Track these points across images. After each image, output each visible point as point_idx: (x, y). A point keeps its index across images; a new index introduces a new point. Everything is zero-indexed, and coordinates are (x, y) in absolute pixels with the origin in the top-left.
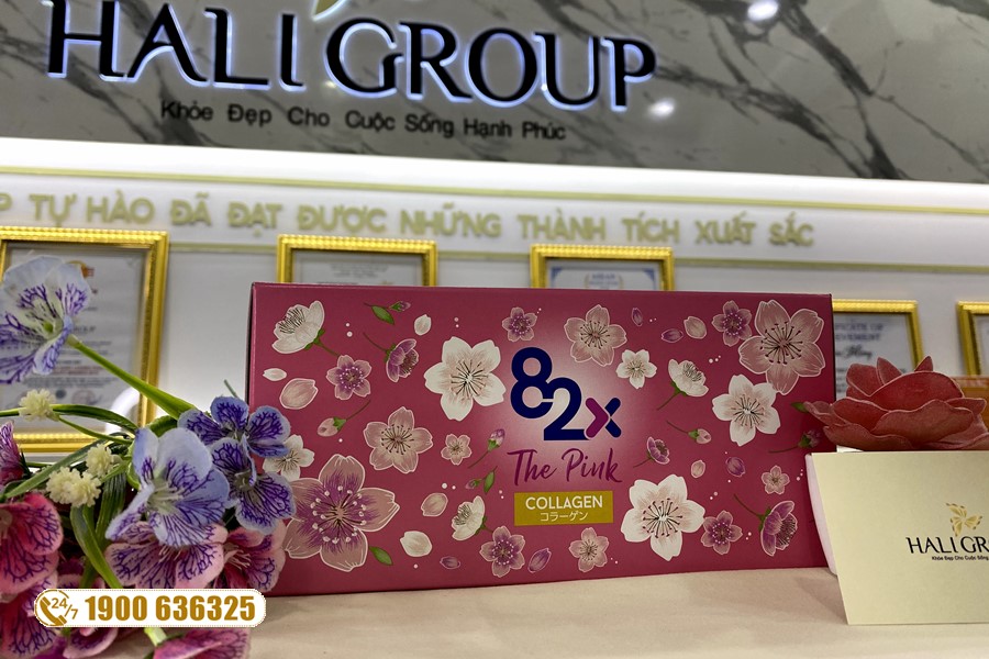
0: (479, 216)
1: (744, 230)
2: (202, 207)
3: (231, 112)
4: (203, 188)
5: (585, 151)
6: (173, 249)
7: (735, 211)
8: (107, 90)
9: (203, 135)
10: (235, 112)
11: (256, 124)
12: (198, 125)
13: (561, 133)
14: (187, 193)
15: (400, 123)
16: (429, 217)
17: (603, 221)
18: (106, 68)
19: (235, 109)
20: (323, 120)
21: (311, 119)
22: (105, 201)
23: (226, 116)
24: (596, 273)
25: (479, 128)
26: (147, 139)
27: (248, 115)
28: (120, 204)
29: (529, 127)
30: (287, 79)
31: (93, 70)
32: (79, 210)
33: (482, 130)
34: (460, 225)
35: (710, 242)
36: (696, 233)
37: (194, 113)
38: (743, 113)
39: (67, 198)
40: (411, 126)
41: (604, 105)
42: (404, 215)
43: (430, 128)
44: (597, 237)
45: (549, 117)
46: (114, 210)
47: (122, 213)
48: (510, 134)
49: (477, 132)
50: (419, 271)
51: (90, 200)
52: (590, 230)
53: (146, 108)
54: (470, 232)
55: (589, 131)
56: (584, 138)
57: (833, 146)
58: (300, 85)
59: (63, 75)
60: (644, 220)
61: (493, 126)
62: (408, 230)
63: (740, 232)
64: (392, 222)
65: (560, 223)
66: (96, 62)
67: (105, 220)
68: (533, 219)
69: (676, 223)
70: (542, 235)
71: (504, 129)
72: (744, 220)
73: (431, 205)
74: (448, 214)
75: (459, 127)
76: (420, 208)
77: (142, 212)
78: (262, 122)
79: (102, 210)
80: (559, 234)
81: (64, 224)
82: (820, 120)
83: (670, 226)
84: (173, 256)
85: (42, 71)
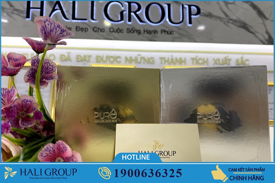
0: (148, 58)
1: (228, 61)
2: (69, 56)
4: (69, 51)
5: (180, 38)
7: (225, 55)
11: (84, 32)
13: (172, 33)
14: (65, 52)
15: (125, 31)
16: (133, 58)
17: (185, 59)
19: (78, 28)
20: (103, 30)
21: (99, 30)
23: (75, 29)
25: (148, 31)
27: (81, 29)
30: (92, 18)
34: (142, 61)
35: (217, 64)
36: (213, 62)
38: (227, 25)
40: (128, 32)
41: (185, 24)
42: (126, 58)
43: (134, 32)
44: (183, 63)
45: (169, 28)
48: (157, 33)
49: (147, 33)
52: (181, 61)
54: (145, 63)
55: (181, 32)
56: (179, 34)
57: (255, 35)
58: (96, 20)
59: (30, 19)
60: (198, 58)
61: (152, 31)
62: (127, 62)
63: (226, 61)
64: (123, 60)
65: (172, 59)
66: (39, 15)
68: (164, 58)
69: (207, 59)
70: (167, 63)
71: (155, 32)
72: (228, 58)
73: (134, 55)
74: (139, 57)
75: (142, 31)
76: (131, 56)
77: (52, 58)
78: (85, 31)
80: (172, 63)
82: (252, 27)
85: (24, 18)
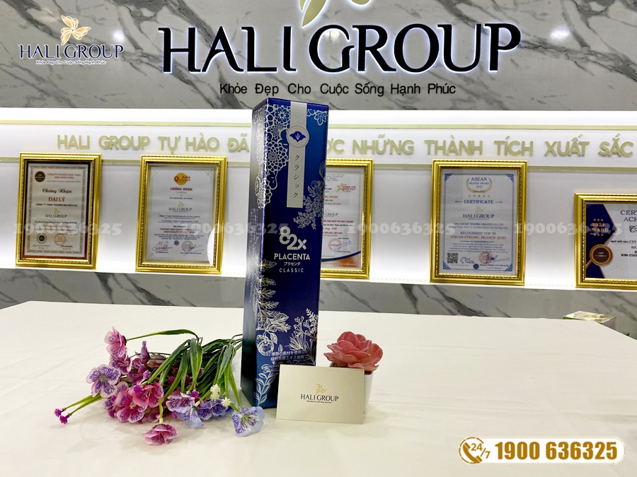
0: (400, 141)
1: (580, 147)
2: (244, 141)
3: (257, 88)
4: (243, 131)
5: (469, 101)
6: (229, 165)
7: (575, 134)
8: (192, 79)
9: (243, 103)
10: (258, 88)
11: (271, 94)
12: (240, 97)
13: (452, 90)
14: (236, 134)
15: (352, 89)
16: (370, 144)
17: (481, 142)
18: (191, 67)
19: (258, 86)
20: (308, 90)
21: (301, 89)
22: (194, 138)
23: (255, 90)
24: (474, 176)
25: (400, 89)
26: (213, 106)
27: (266, 90)
28: (202, 140)
29: (432, 86)
30: (287, 66)
31: (186, 68)
32: (182, 144)
33: (402, 90)
34: (388, 147)
35: (555, 155)
36: (546, 149)
37: (237, 90)
38: (584, 69)
39: (176, 138)
40: (359, 91)
41: (482, 69)
42: (355, 142)
43: (370, 91)
44: (477, 153)
45: (445, 80)
46: (199, 144)
47: (203, 146)
48: (420, 92)
49: (399, 92)
50: (363, 176)
51: (187, 138)
52: (471, 148)
53: (212, 88)
54: (394, 152)
55: (471, 87)
56: (468, 92)
58: (295, 70)
59: (171, 72)
60: (509, 141)
61: (408, 88)
62: (357, 151)
63: (577, 148)
64: (348, 147)
65: (453, 144)
66: (187, 66)
67: (195, 150)
68: (436, 143)
69: (532, 143)
70: (440, 153)
71: (416, 89)
72: (580, 140)
73: (370, 136)
74: (381, 141)
75: (388, 89)
76: (364, 140)
77: (213, 145)
79: (193, 144)
80: (451, 152)
81: (175, 152)
83: (527, 145)
84: (229, 169)
85: (161, 71)
